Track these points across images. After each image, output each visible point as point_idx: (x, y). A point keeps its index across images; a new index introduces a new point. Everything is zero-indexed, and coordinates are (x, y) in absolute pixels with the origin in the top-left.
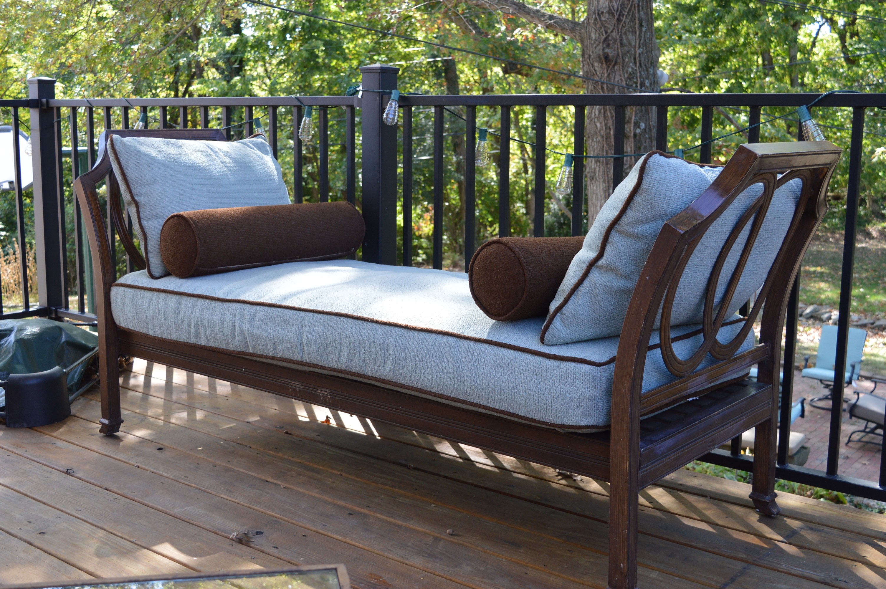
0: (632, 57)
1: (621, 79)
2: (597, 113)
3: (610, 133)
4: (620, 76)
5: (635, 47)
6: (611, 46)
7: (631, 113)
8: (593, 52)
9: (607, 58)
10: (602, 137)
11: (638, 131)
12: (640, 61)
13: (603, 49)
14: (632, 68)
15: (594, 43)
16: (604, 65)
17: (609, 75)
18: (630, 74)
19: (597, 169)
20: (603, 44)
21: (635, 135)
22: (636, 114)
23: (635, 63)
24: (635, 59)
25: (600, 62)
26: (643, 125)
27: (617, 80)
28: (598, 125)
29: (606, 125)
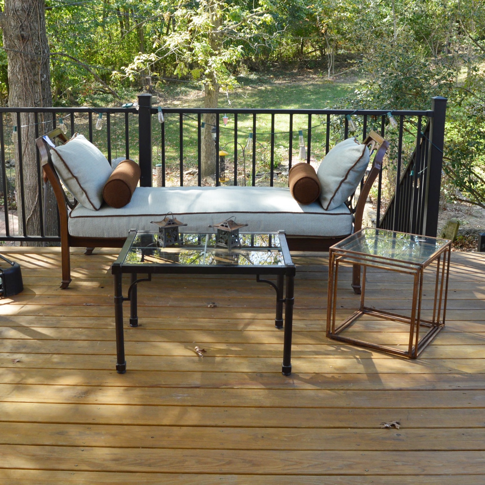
0: (37, 36)
1: (32, 50)
2: (18, 70)
3: (27, 82)
4: (31, 47)
5: (38, 31)
6: (25, 30)
7: (39, 69)
8: (13, 33)
9: (23, 36)
10: (22, 84)
11: (43, 79)
12: (41, 38)
13: (20, 32)
14: (37, 43)
15: (14, 28)
16: (21, 41)
17: (24, 47)
18: (37, 46)
19: (20, 103)
20: (20, 28)
21: (41, 82)
22: (41, 70)
23: (39, 40)
24: (38, 37)
25: (19, 39)
26: (45, 76)
27: (29, 50)
28: (19, 77)
29: (24, 77)
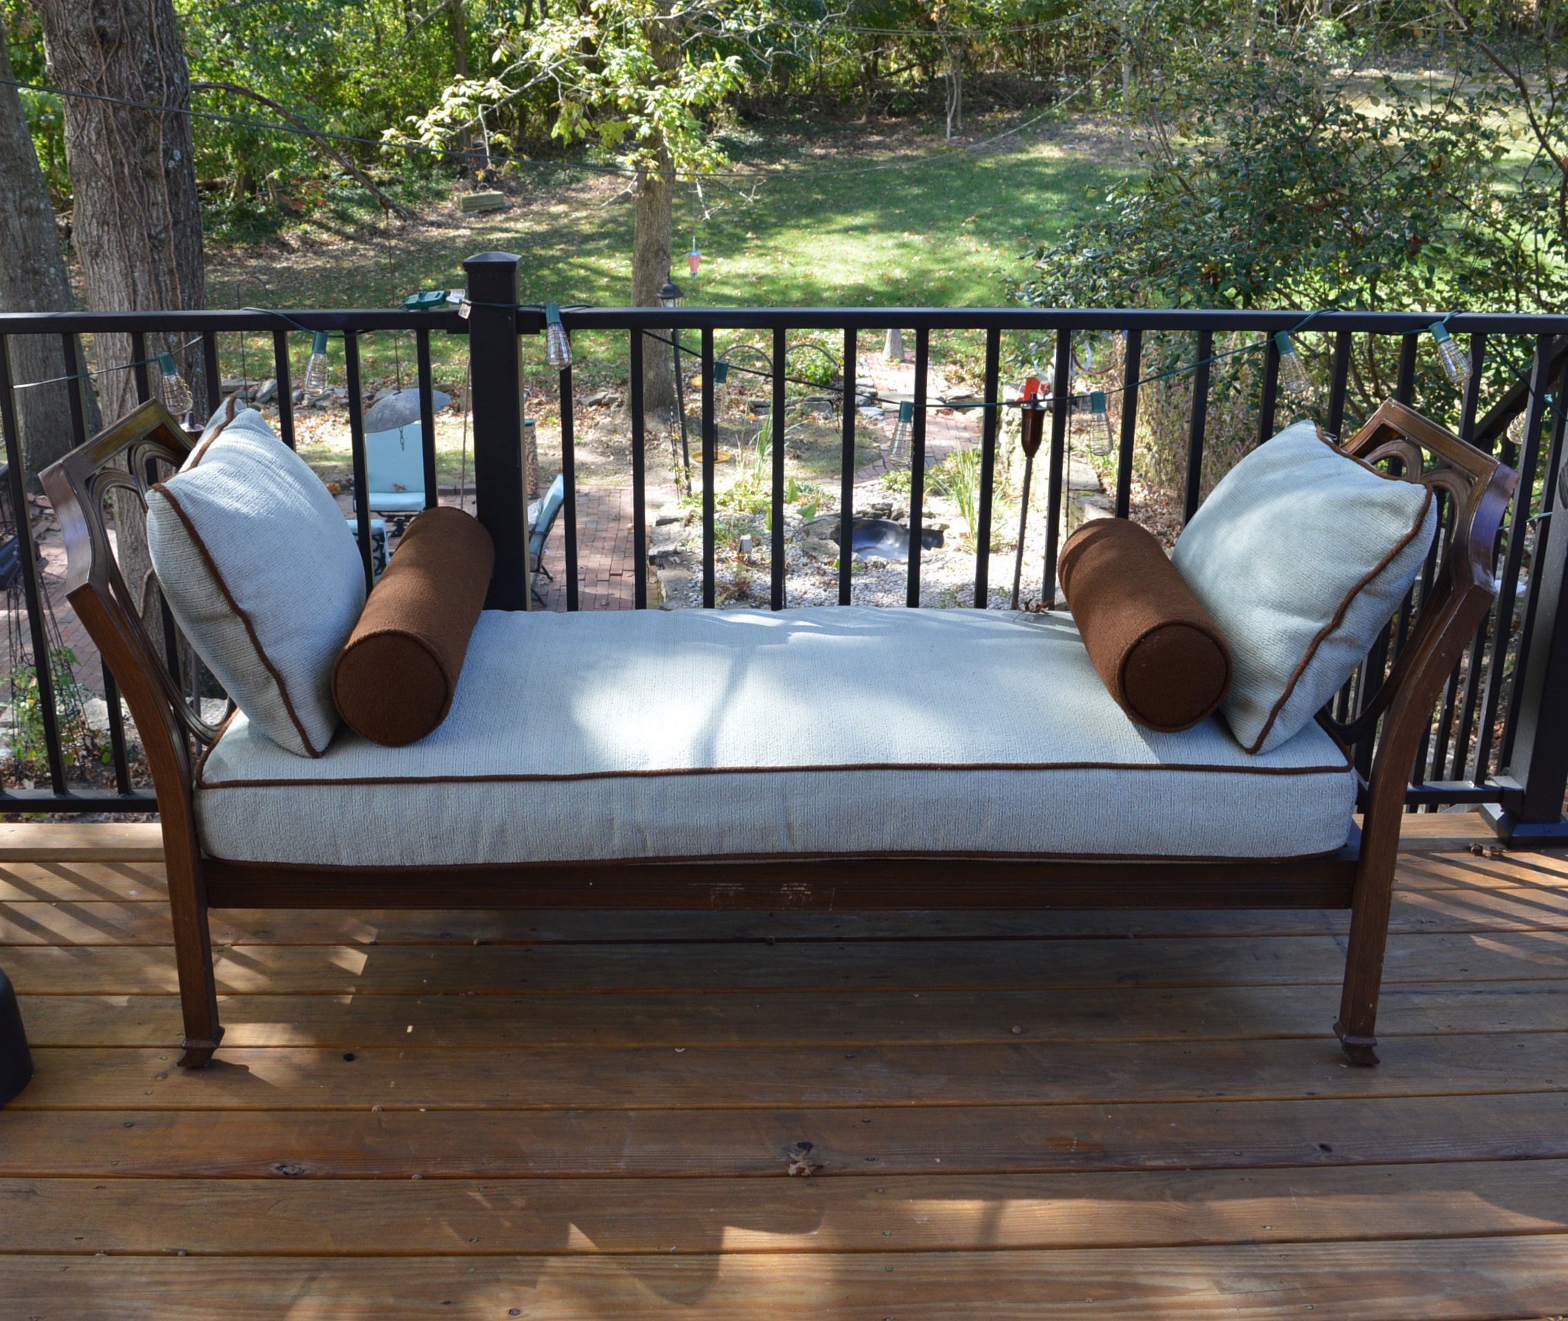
0: (147, 34)
1: (133, 74)
2: (94, 137)
3: (123, 172)
4: (131, 68)
5: (150, 15)
6: (109, 13)
7: (156, 134)
8: (73, 25)
9: (102, 34)
10: (109, 179)
11: (172, 164)
12: (160, 39)
13: (95, 20)
14: (150, 53)
15: (74, 9)
16: (99, 49)
17: (109, 67)
18: (147, 64)
19: (105, 238)
20: (93, 9)
21: (167, 172)
22: (164, 135)
23: (153, 44)
24: (152, 36)
25: (91, 43)
26: (177, 154)
27: (124, 75)
28: (99, 157)
29: (113, 157)
